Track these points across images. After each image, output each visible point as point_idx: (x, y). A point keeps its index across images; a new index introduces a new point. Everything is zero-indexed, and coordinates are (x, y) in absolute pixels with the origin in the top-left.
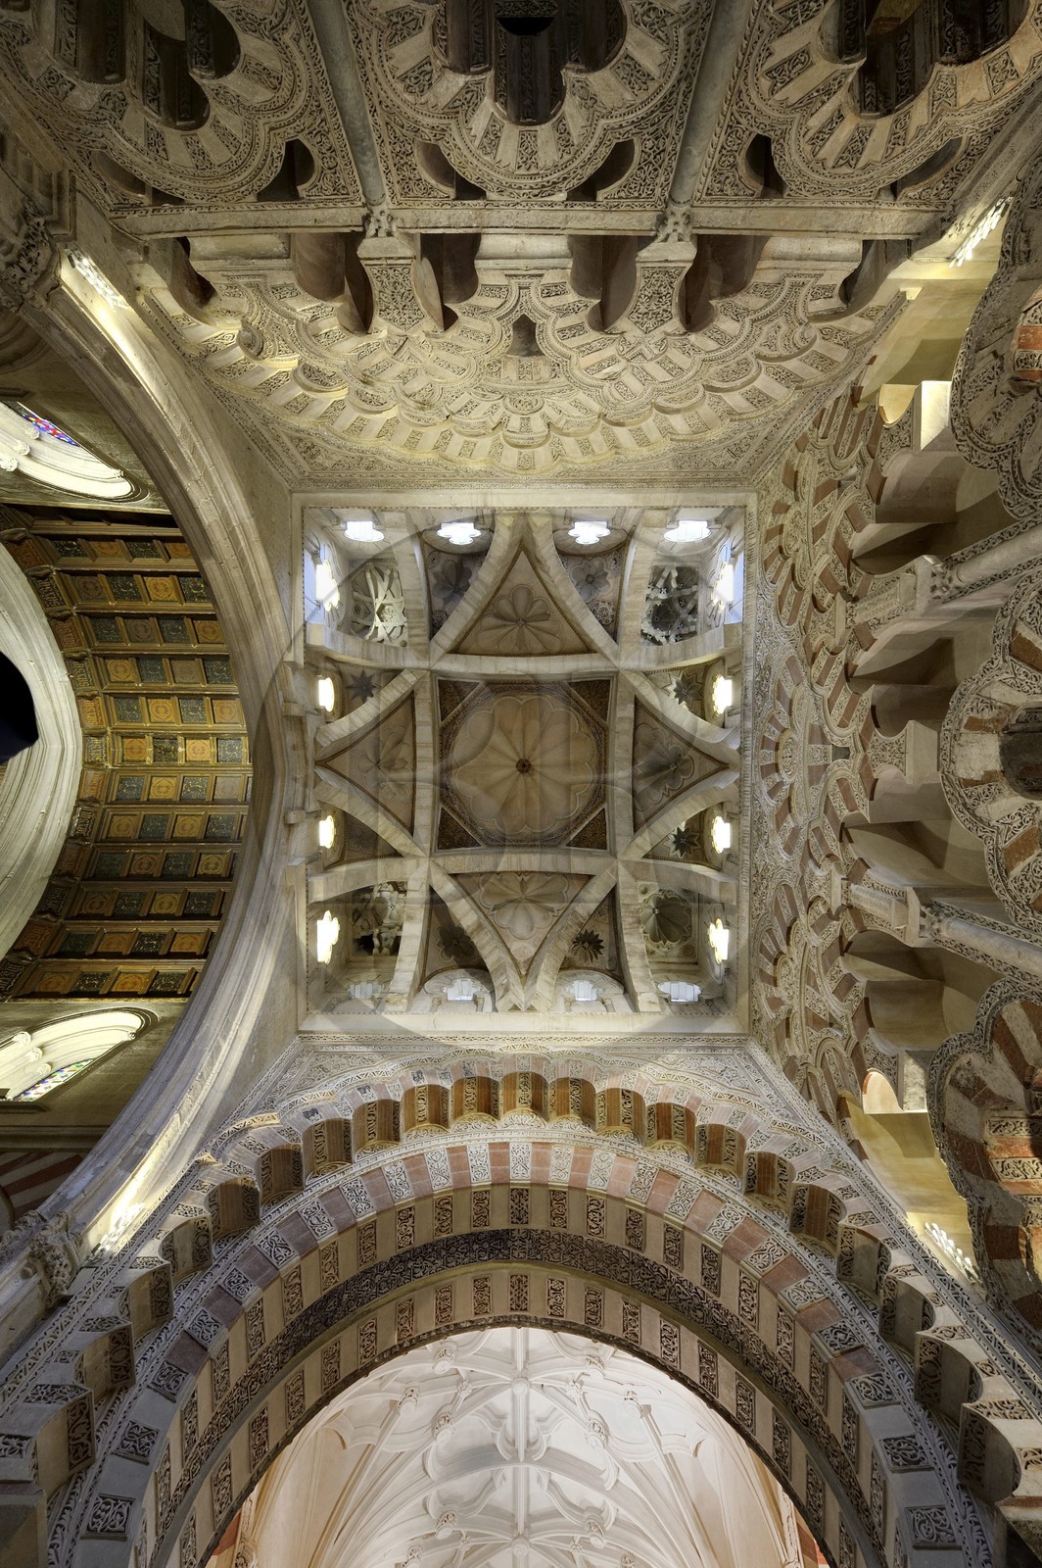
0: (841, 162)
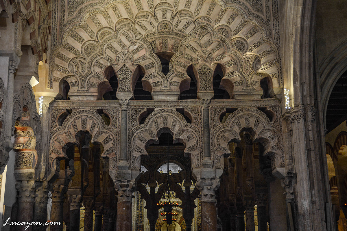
0: (85, 119)
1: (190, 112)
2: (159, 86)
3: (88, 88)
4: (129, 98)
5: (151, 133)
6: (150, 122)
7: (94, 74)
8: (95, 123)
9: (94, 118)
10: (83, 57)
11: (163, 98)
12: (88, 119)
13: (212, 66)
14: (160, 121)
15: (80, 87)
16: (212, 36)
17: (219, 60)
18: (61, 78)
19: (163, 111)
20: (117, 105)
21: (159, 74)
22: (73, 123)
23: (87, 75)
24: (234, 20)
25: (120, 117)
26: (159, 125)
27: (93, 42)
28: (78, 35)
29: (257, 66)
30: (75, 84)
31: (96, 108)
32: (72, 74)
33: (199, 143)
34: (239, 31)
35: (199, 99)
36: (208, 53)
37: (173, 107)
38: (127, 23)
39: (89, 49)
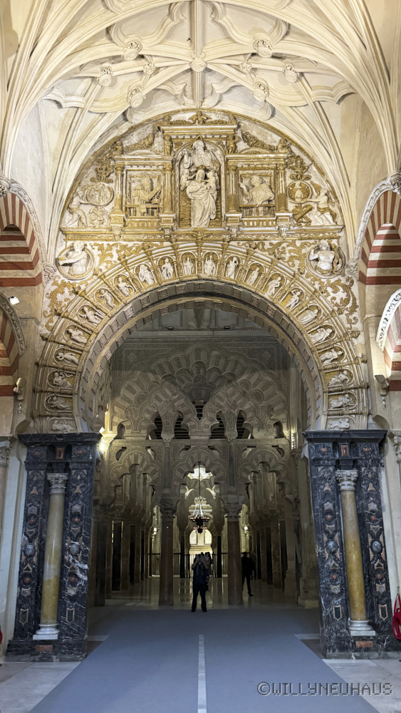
2: (194, 428)
3: (140, 430)
4: (171, 438)
5: (188, 467)
6: (187, 457)
7: (144, 419)
9: (144, 454)
10: (136, 405)
11: (198, 438)
12: (139, 455)
13: (236, 413)
14: (195, 455)
15: (133, 429)
16: (236, 388)
17: (241, 407)
18: (119, 423)
19: (197, 448)
20: (162, 443)
21: (195, 419)
22: (127, 457)
23: (139, 420)
24: (253, 375)
25: (164, 453)
26: (195, 460)
27: (144, 394)
28: (132, 388)
29: (271, 413)
31: (145, 445)
32: (128, 419)
33: (226, 475)
34: (257, 385)
35: (226, 438)
36: (232, 402)
37: (206, 445)
38: (170, 378)
39: (140, 399)
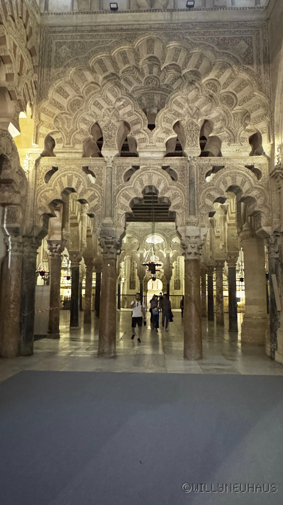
0: (71, 177)
1: (175, 170)
2: (144, 142)
3: (74, 144)
4: (114, 155)
5: (136, 191)
6: (135, 180)
7: (79, 130)
8: (81, 180)
9: (80, 175)
10: (68, 112)
11: (149, 155)
12: (74, 176)
13: (199, 122)
14: (145, 178)
15: (65, 144)
16: (200, 91)
17: (206, 116)
18: (47, 134)
19: (148, 169)
20: (102, 162)
21: (144, 130)
22: (59, 180)
23: (73, 131)
24: (223, 73)
25: (106, 174)
26: (144, 183)
27: (79, 98)
28: (64, 90)
29: (246, 122)
30: (60, 141)
31: (82, 166)
32: (58, 130)
33: (184, 202)
34: (228, 85)
35: (185, 156)
36: (195, 109)
37: (159, 164)
38: (113, 78)
39: (75, 105)
